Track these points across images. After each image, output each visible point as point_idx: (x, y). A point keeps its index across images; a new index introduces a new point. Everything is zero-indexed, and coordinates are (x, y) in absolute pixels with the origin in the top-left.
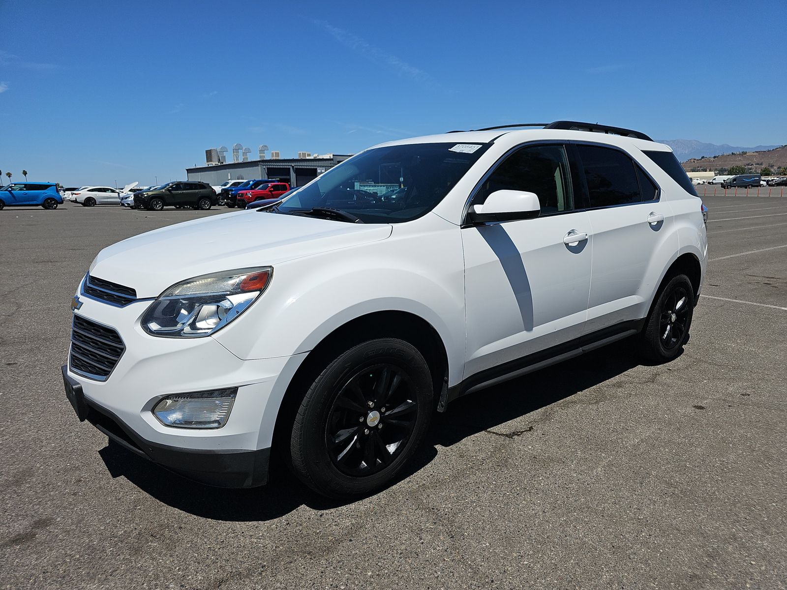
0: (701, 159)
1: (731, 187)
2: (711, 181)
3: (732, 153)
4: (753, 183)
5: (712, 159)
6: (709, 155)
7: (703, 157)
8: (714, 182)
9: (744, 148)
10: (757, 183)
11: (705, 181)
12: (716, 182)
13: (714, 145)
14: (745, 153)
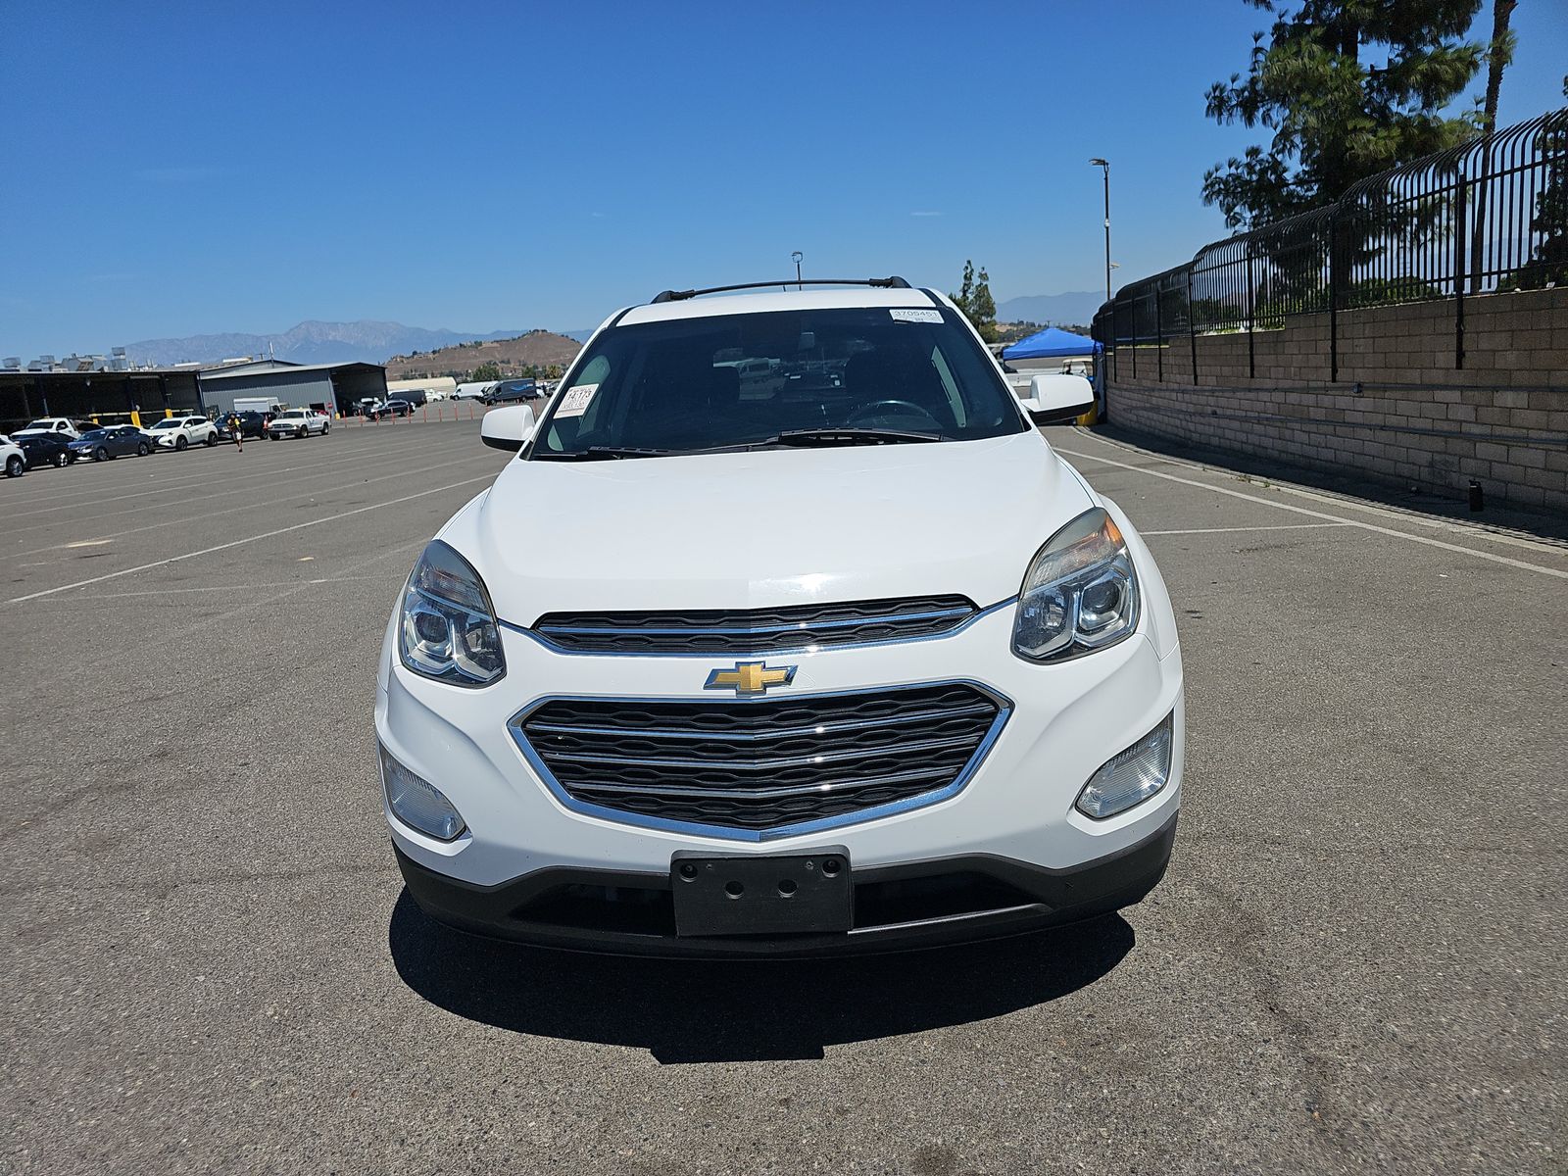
0: (413, 357)
1: (496, 401)
2: (455, 394)
3: (461, 345)
4: (528, 393)
5: (431, 356)
6: (425, 349)
7: (415, 353)
8: (460, 395)
9: (474, 335)
10: (532, 392)
11: (444, 394)
12: (463, 395)
13: (426, 331)
14: (480, 344)
